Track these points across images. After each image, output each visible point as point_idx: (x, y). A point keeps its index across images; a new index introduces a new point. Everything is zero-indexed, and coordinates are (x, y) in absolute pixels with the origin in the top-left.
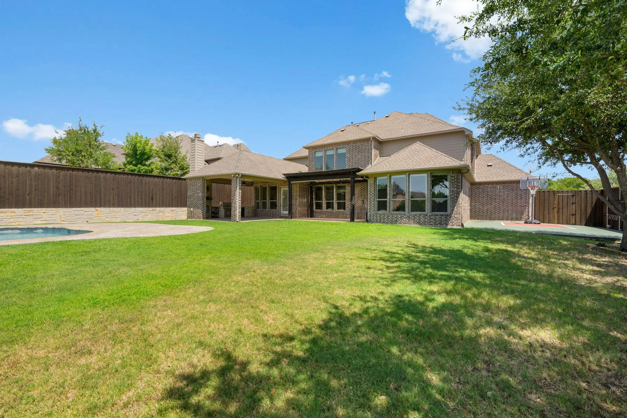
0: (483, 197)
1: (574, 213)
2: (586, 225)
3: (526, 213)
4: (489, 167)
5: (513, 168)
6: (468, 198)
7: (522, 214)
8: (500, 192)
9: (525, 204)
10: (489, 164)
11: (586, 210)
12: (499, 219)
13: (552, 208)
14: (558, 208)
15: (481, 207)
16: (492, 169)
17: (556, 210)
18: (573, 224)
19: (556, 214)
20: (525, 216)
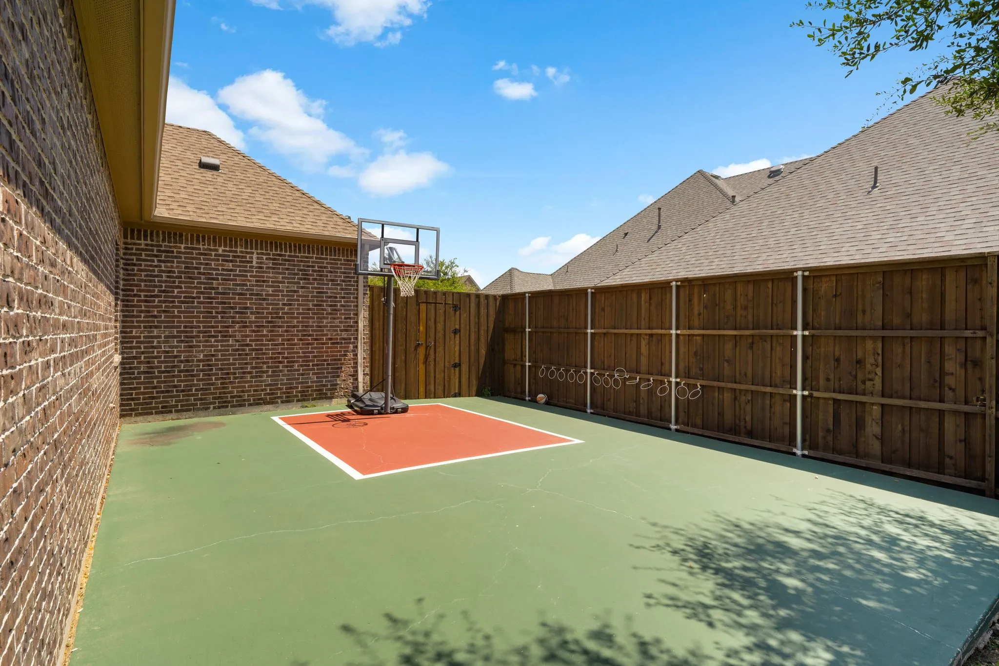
0: (189, 300)
1: (457, 361)
2: (480, 394)
3: (347, 369)
4: (209, 174)
5: (298, 194)
6: (111, 298)
7: (336, 371)
8: (261, 281)
9: (344, 335)
10: (206, 160)
11: (478, 351)
12: (259, 402)
13: (413, 347)
14: (427, 347)
15: (178, 347)
16: (220, 180)
17: (422, 351)
18: (455, 396)
19: (422, 367)
20: (344, 381)
